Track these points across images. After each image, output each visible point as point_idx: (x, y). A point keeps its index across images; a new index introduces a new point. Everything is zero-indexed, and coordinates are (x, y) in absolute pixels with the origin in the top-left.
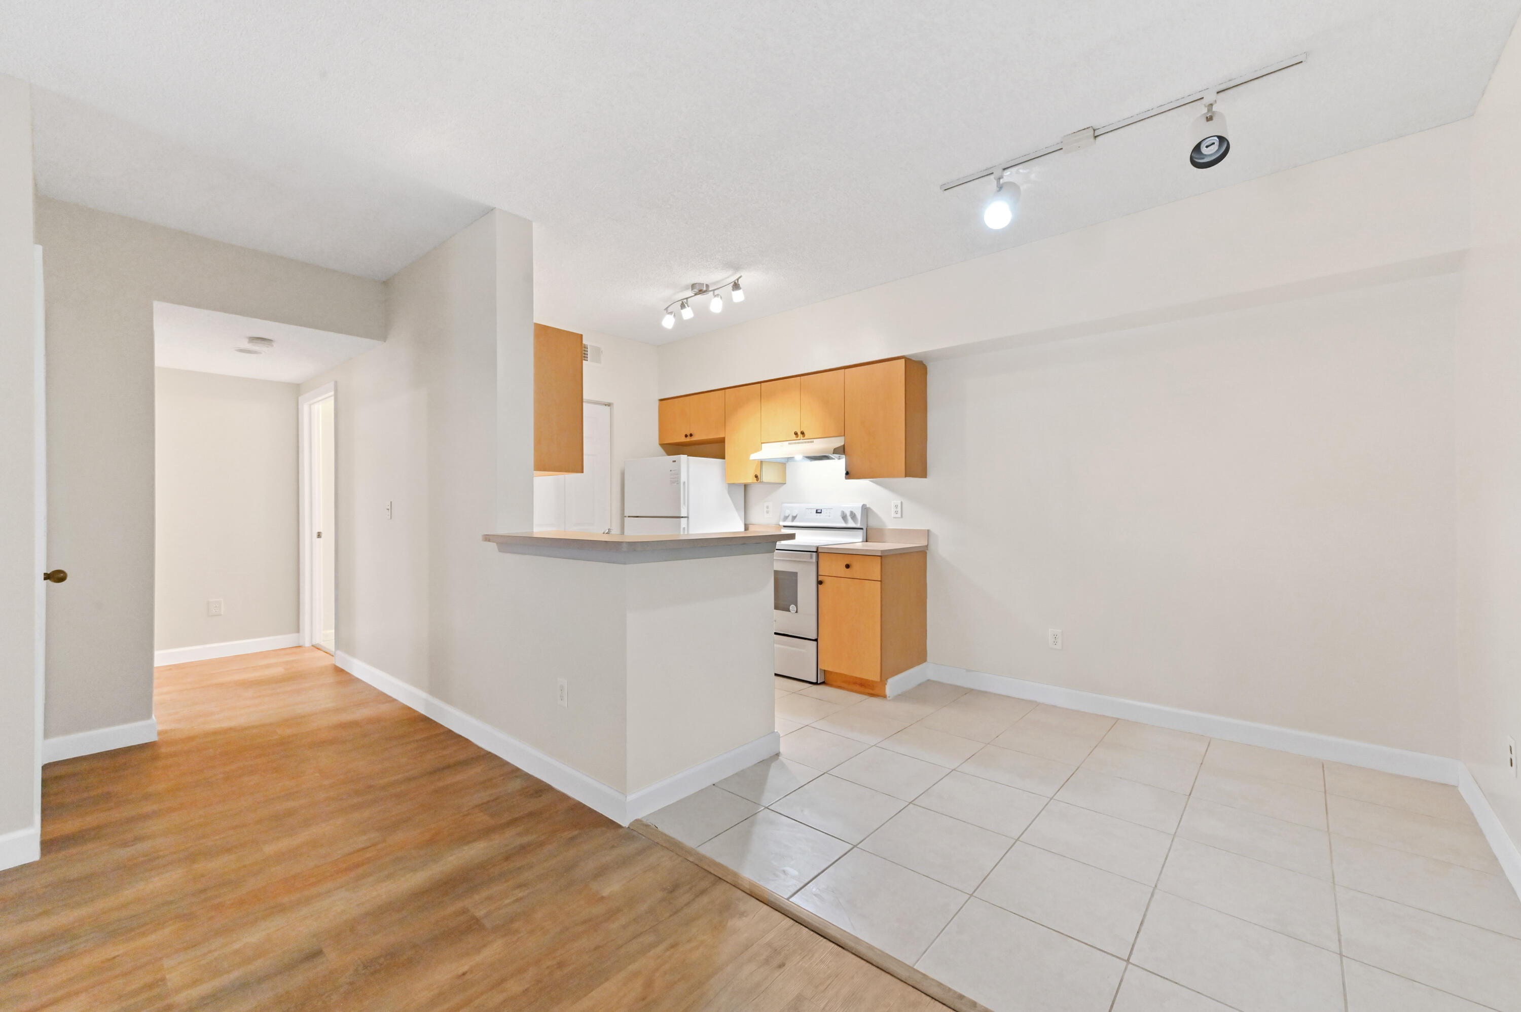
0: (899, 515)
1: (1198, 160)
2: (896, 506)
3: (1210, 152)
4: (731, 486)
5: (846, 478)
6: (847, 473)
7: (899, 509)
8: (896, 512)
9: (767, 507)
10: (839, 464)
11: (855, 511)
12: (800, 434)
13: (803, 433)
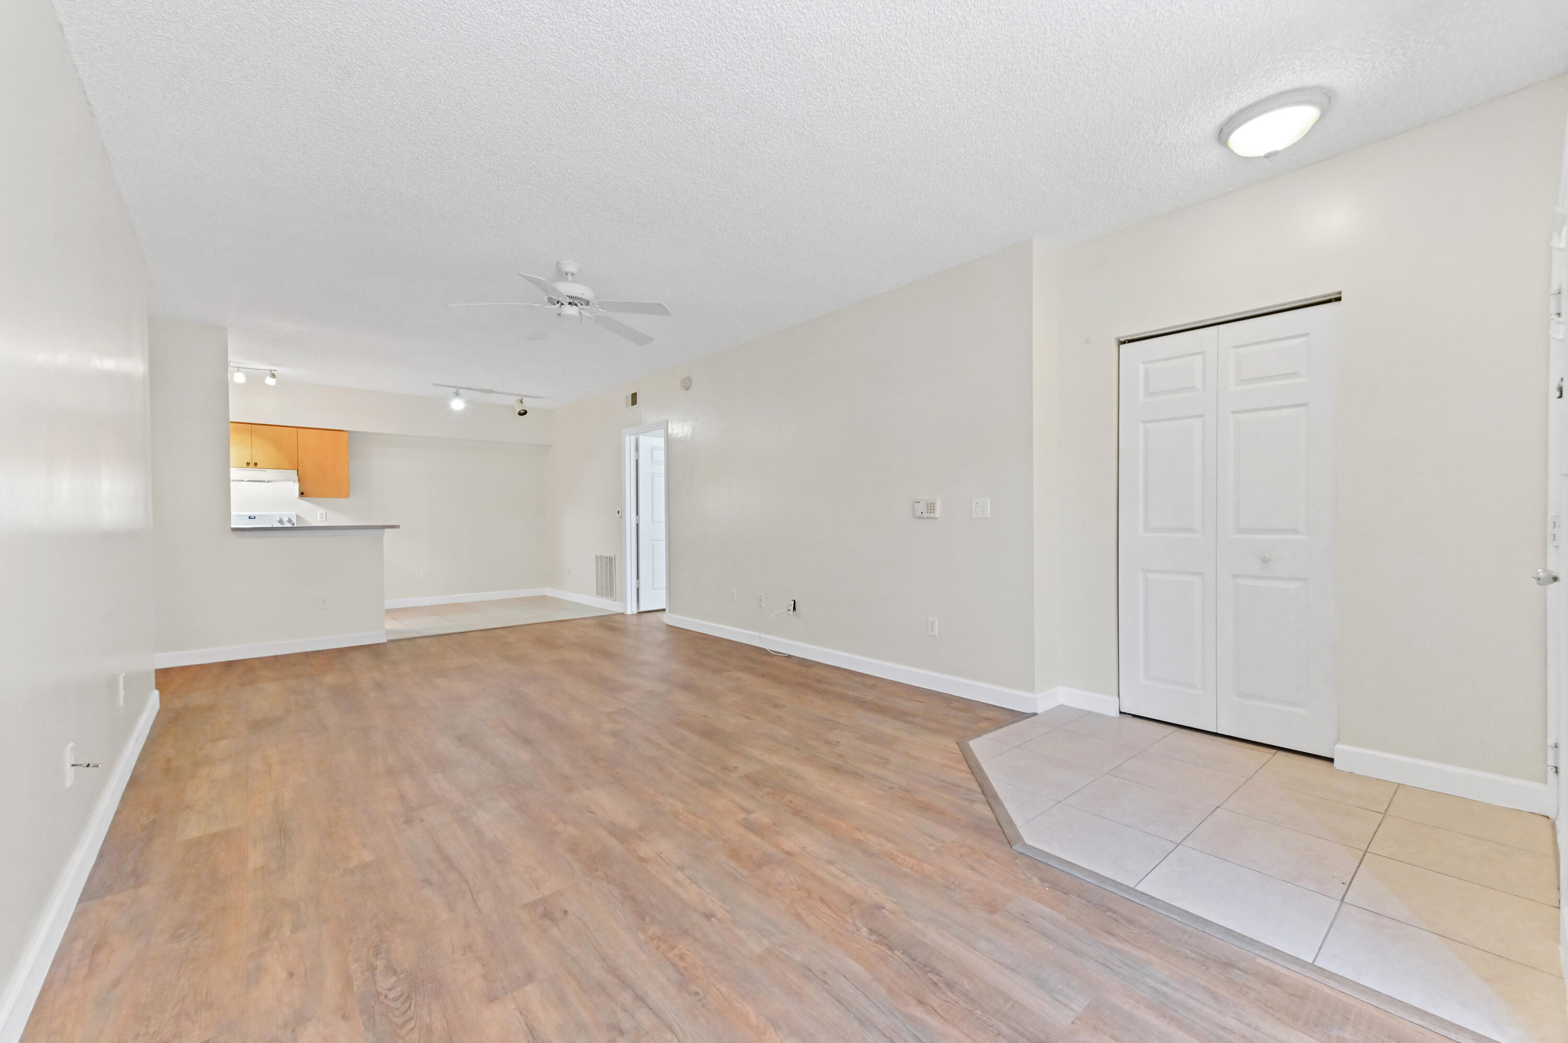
2: (322, 514)
3: (522, 412)
5: (298, 497)
6: (302, 493)
7: (324, 516)
8: (322, 518)
10: (295, 487)
12: (252, 464)
13: (256, 464)
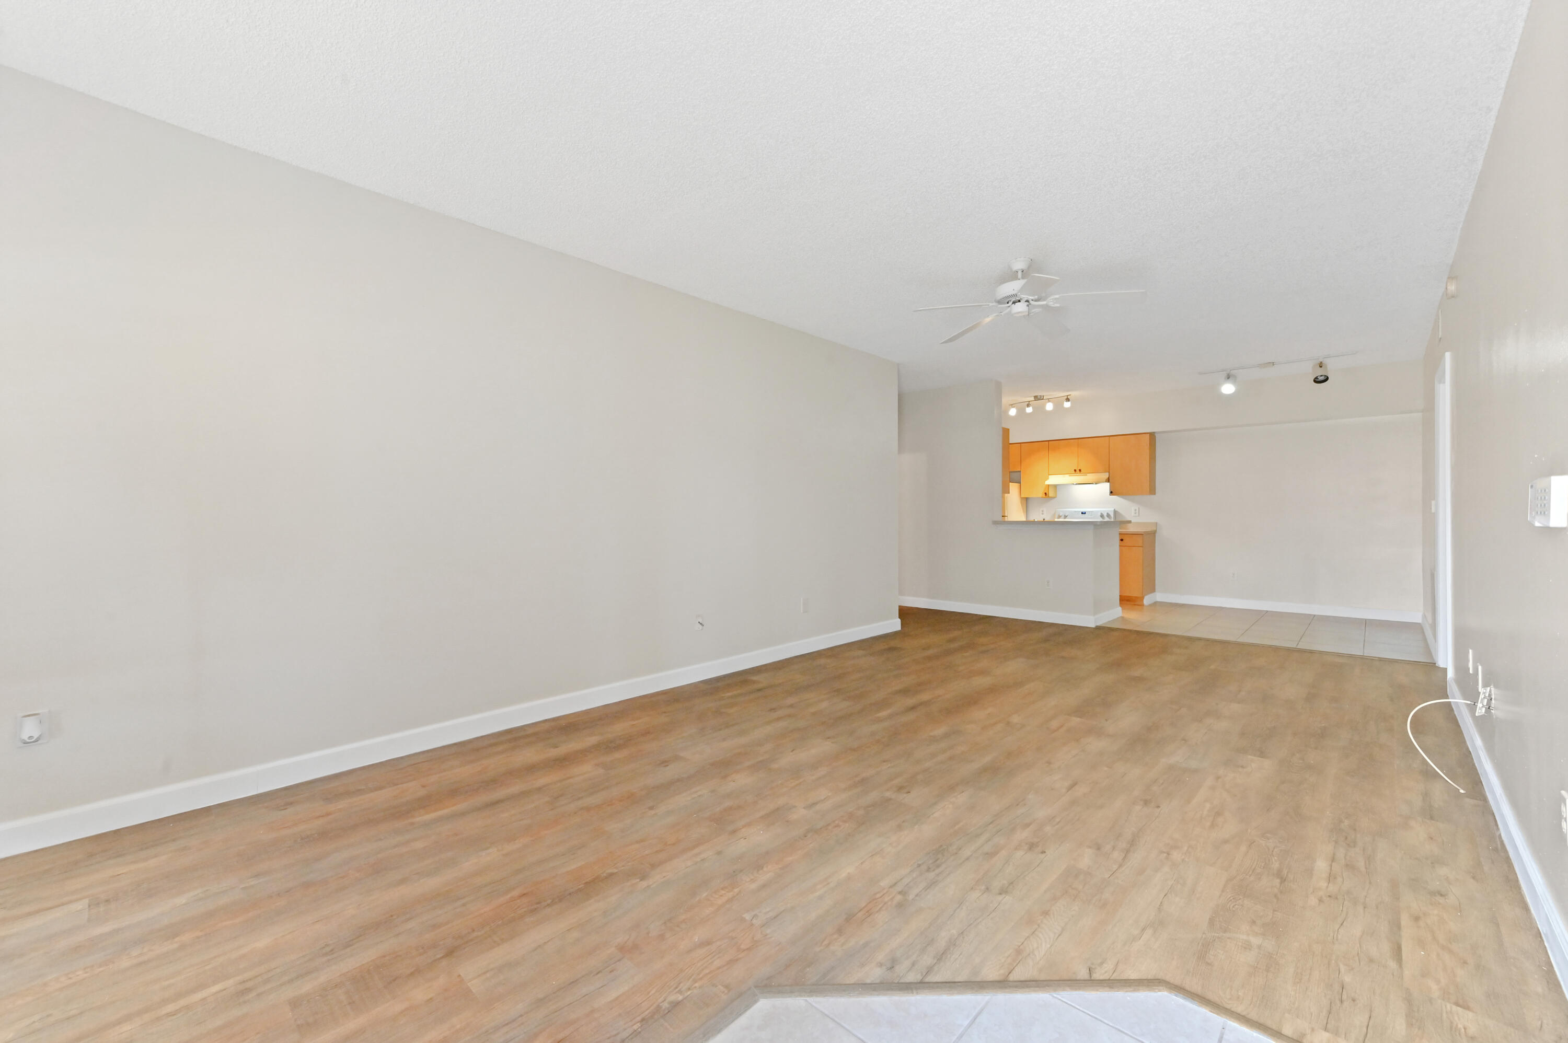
0: (1137, 514)
1: (1316, 381)
2: (1136, 510)
3: (1321, 378)
4: (1022, 498)
5: (1110, 495)
6: (1111, 492)
7: (1137, 511)
8: (1135, 513)
9: (1043, 511)
10: (1106, 487)
11: (1110, 513)
12: (1077, 471)
13: (1080, 470)
